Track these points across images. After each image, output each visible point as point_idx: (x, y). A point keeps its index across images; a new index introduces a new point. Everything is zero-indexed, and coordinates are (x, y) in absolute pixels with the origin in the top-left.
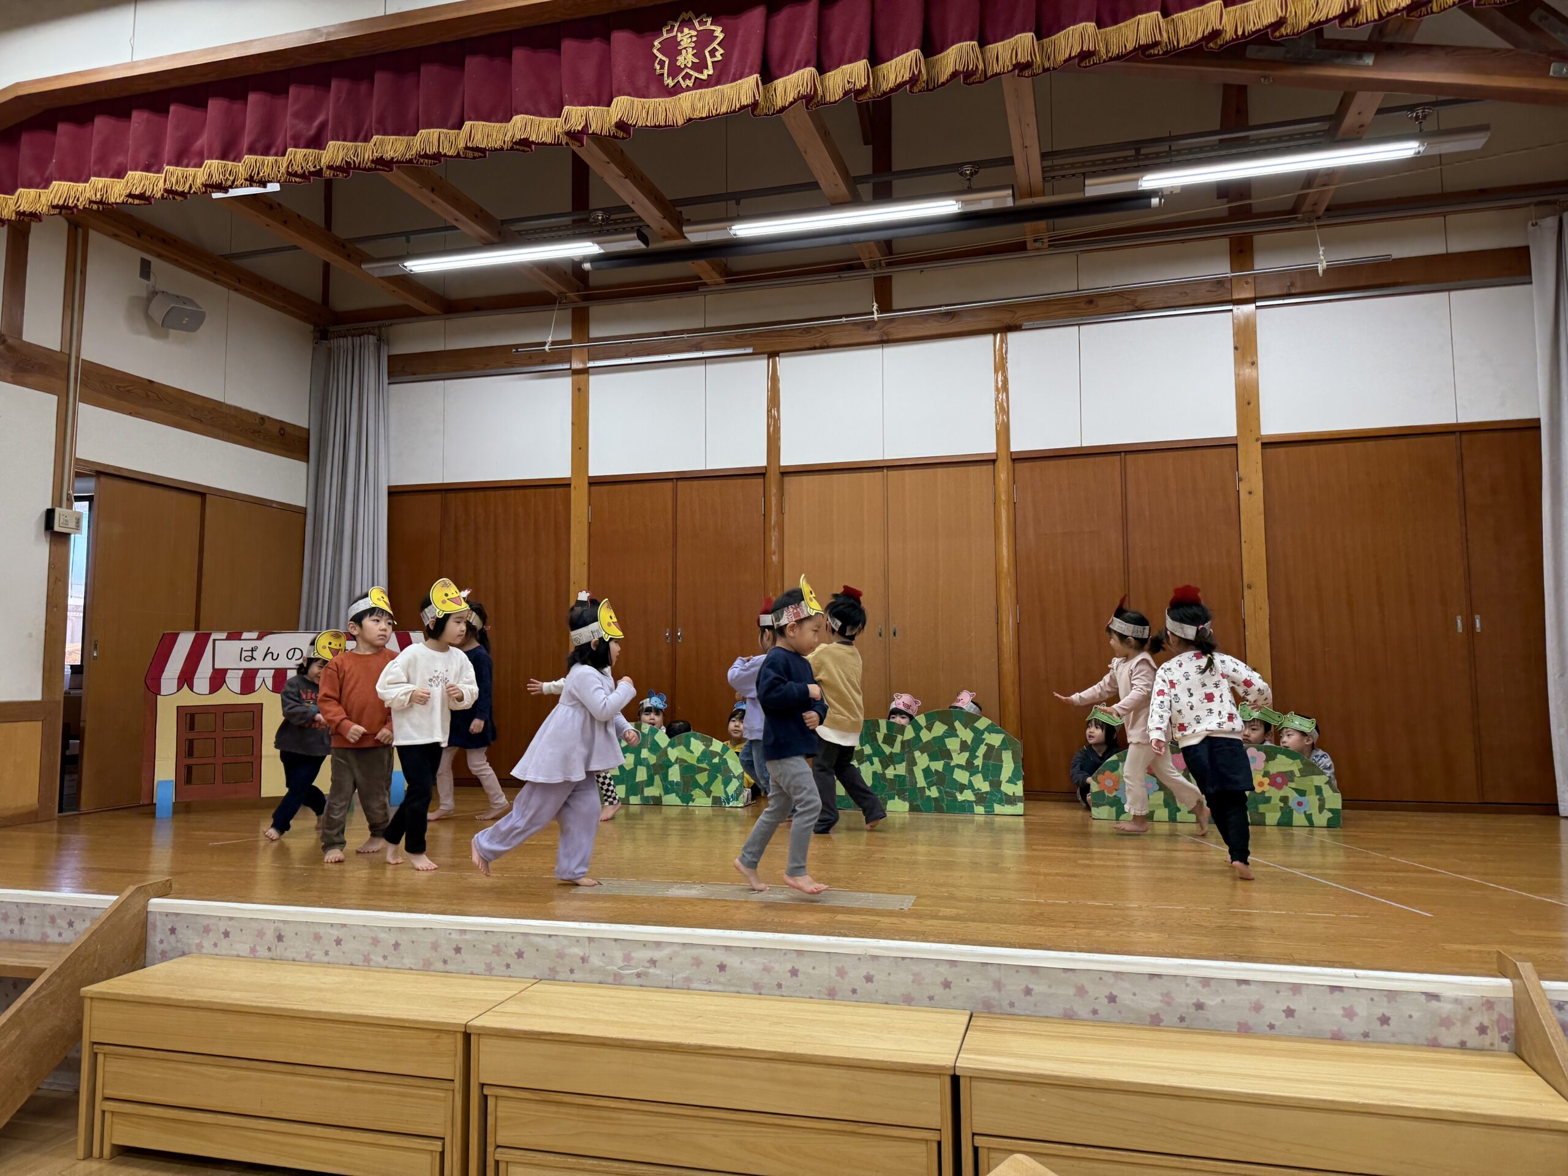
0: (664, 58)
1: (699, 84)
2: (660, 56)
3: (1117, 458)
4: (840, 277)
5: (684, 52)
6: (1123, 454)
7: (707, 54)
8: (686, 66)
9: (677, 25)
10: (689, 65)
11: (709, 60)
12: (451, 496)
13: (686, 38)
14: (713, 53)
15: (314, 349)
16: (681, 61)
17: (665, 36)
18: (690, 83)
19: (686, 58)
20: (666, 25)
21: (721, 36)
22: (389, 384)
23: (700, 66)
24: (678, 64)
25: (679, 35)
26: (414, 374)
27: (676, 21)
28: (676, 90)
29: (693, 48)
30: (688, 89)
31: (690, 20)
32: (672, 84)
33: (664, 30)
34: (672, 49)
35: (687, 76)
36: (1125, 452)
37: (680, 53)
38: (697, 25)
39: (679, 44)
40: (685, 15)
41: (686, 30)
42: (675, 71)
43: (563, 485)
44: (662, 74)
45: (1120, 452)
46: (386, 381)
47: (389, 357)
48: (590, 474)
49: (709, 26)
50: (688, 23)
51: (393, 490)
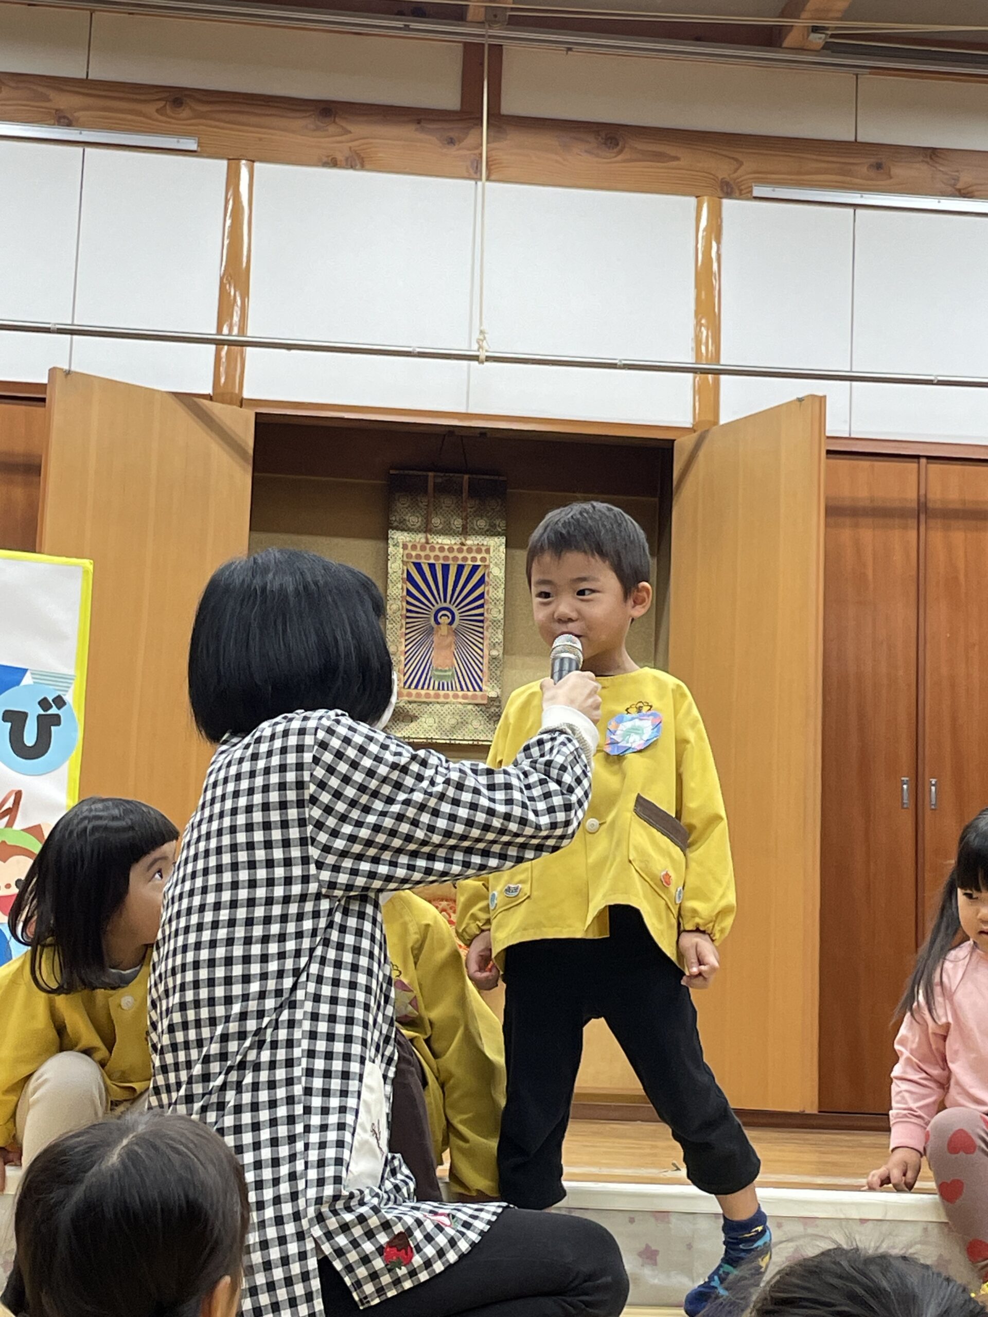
3: (912, 466)
4: (406, 28)
6: (923, 461)
36: (928, 458)
45: (918, 457)
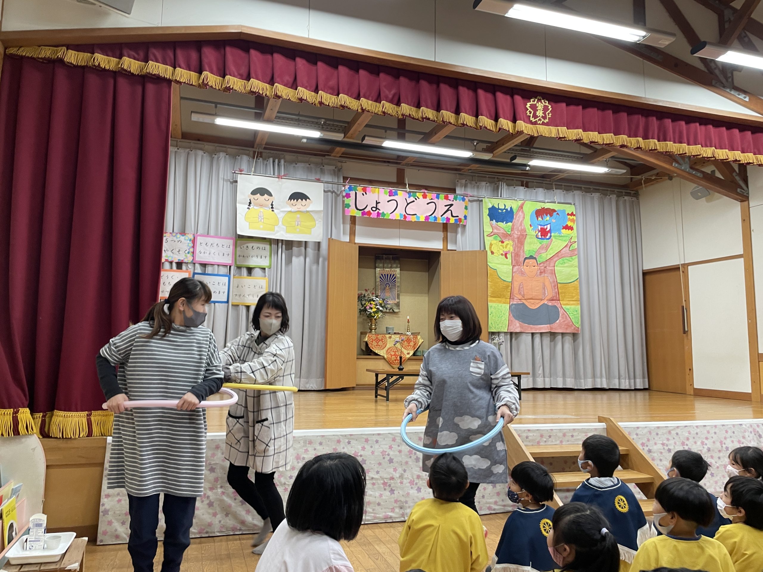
0: (531, 110)
1: (543, 124)
2: (530, 109)
5: (539, 110)
7: (547, 115)
8: (539, 116)
9: (536, 100)
10: (541, 116)
11: (548, 117)
13: (540, 106)
14: (548, 114)
16: (538, 113)
17: (532, 103)
18: (541, 123)
19: (540, 113)
20: (532, 98)
21: (551, 109)
23: (544, 118)
24: (537, 114)
25: (537, 104)
27: (536, 98)
28: (535, 123)
29: (542, 110)
30: (539, 124)
31: (540, 100)
32: (533, 121)
33: (532, 100)
34: (534, 107)
35: (540, 120)
37: (537, 110)
38: (543, 102)
39: (537, 107)
40: (539, 97)
41: (540, 103)
42: (535, 116)
44: (530, 116)
49: (547, 104)
50: (539, 100)
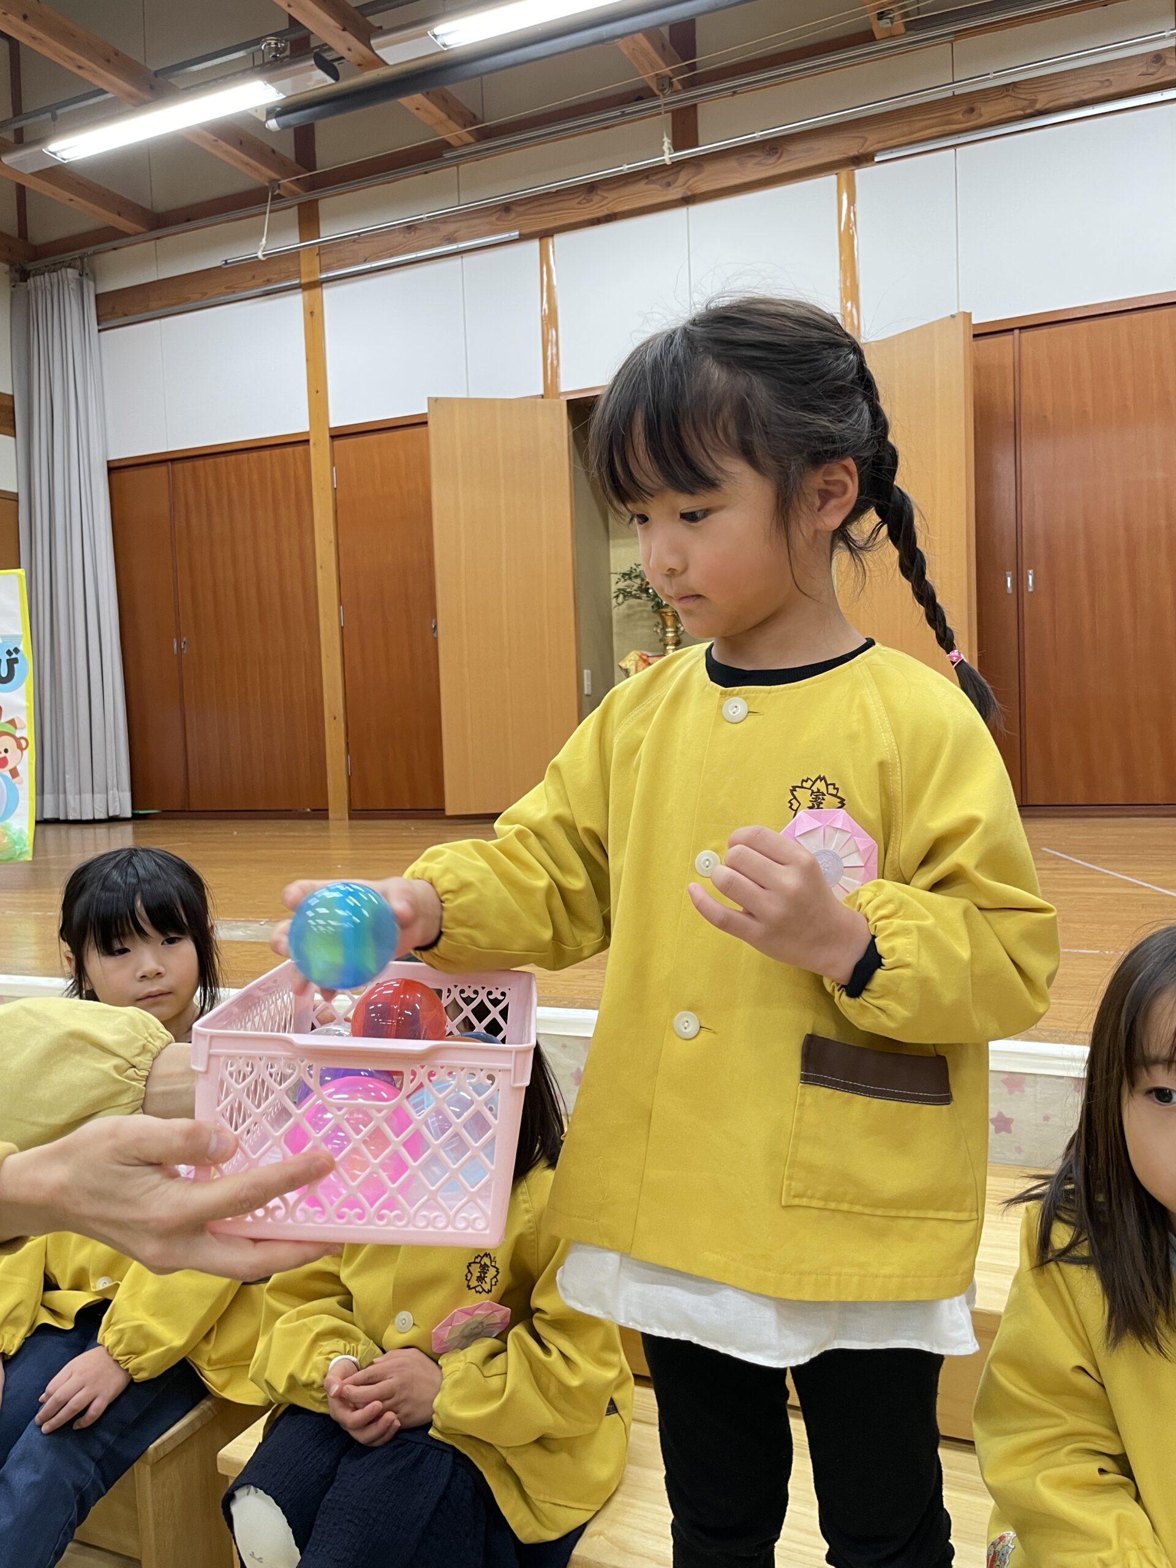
3: (1008, 337)
4: (623, 114)
6: (1017, 332)
12: (179, 466)
15: (12, 293)
22: (100, 331)
26: (126, 315)
36: (1021, 328)
43: (301, 442)
45: (1012, 330)
46: (95, 327)
47: (97, 296)
48: (332, 426)
51: (112, 465)
